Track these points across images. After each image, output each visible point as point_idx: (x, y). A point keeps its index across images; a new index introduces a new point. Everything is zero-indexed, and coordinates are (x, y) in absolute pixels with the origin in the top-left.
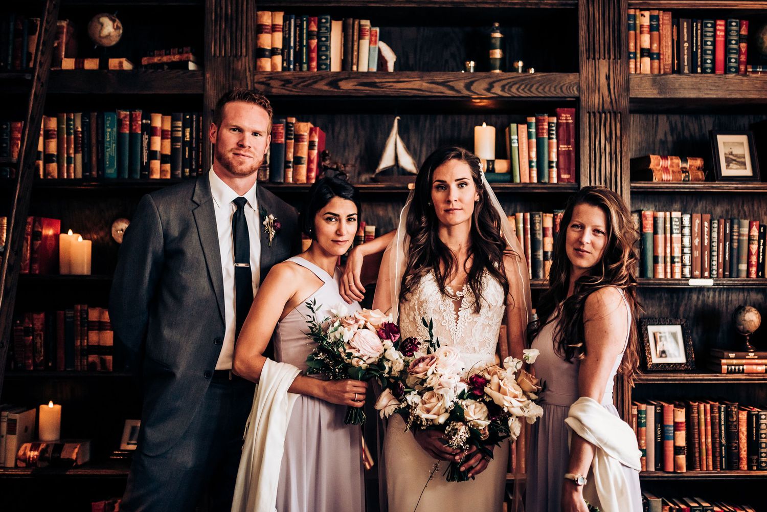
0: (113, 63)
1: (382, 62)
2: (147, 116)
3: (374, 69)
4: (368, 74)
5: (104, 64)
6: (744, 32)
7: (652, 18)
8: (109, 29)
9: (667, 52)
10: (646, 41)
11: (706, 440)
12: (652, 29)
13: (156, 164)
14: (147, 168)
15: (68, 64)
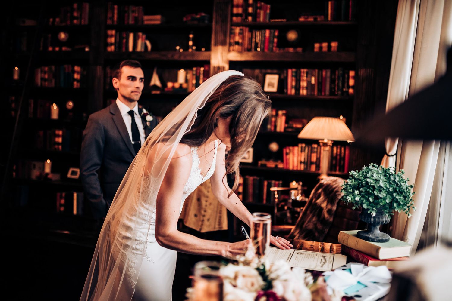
0: (64, 48)
1: (146, 47)
2: (73, 67)
3: (143, 50)
4: (141, 52)
5: (61, 49)
6: (276, 34)
7: (241, 30)
8: (63, 36)
9: (246, 42)
10: (237, 39)
11: (251, 190)
12: (240, 34)
13: (75, 83)
14: (73, 85)
15: (50, 49)
